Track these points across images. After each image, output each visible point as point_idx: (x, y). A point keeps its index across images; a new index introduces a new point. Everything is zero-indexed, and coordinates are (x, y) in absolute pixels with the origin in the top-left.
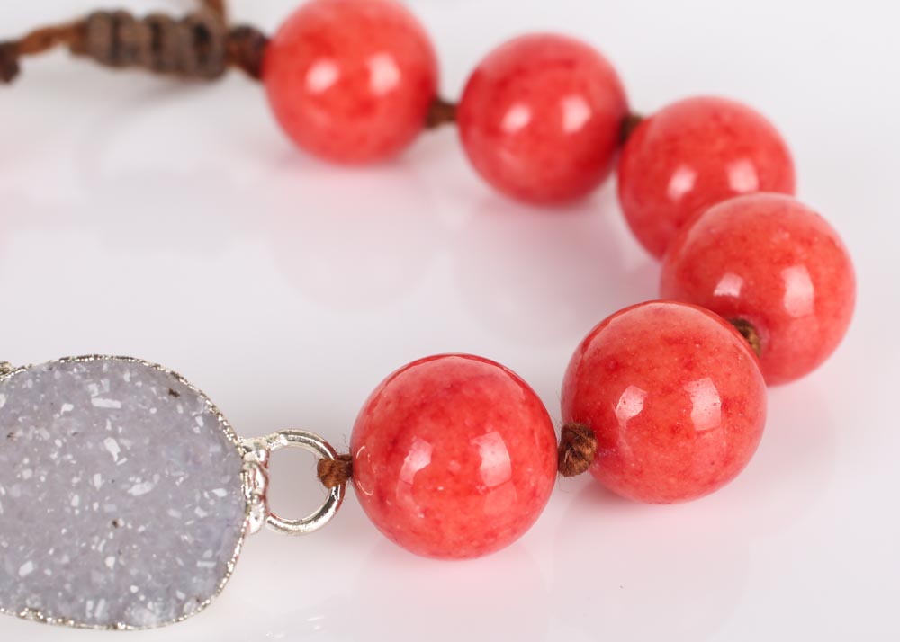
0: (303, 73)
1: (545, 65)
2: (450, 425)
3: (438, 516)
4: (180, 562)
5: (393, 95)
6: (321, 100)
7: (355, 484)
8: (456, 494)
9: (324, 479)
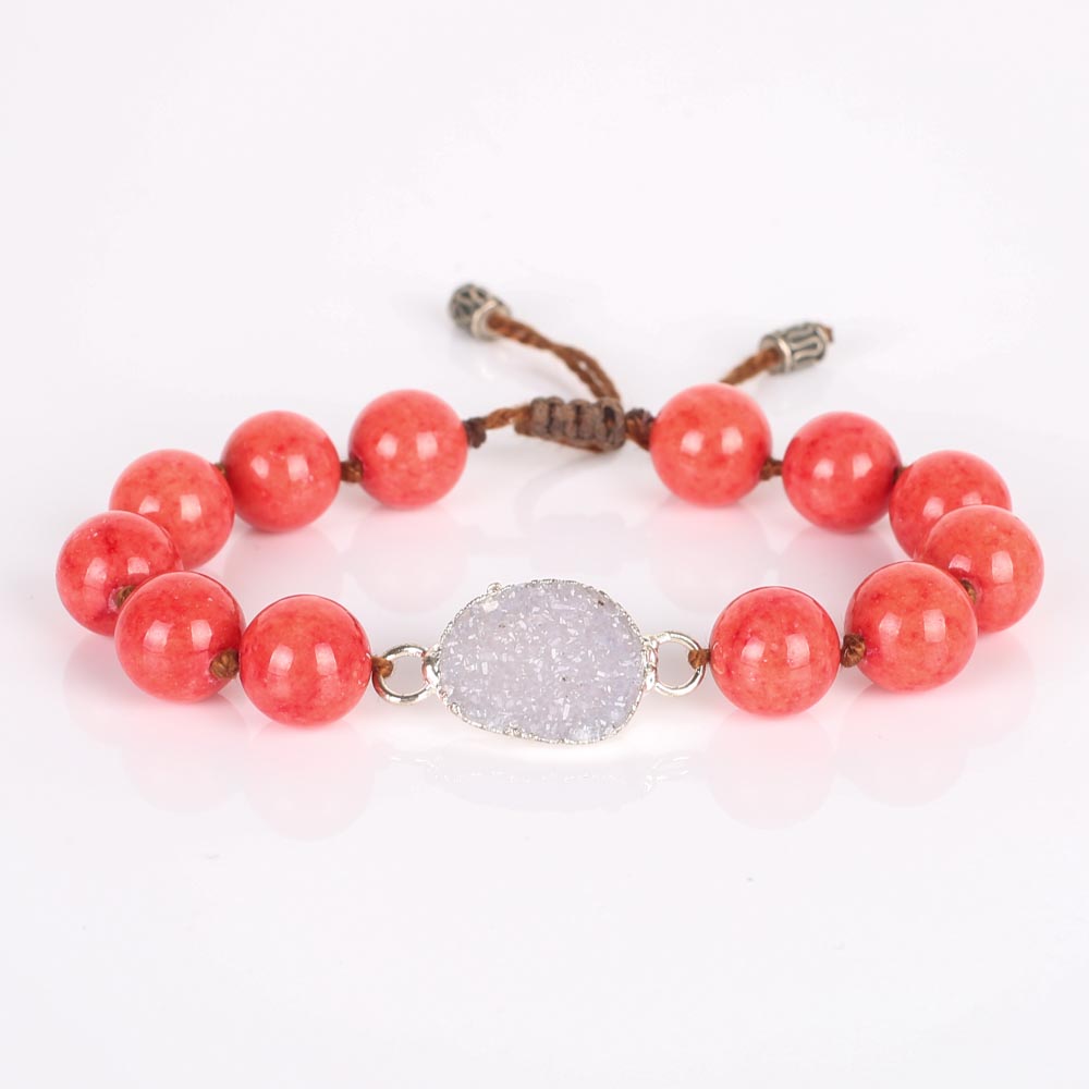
0: (679, 437)
1: (842, 430)
3: (764, 679)
4: (604, 703)
5: (738, 453)
7: (712, 667)
8: (776, 665)
9: (692, 663)
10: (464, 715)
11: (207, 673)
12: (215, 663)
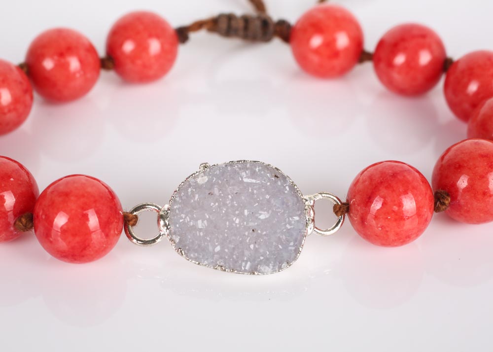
0: (308, 40)
1: (413, 37)
2: (393, 191)
3: (387, 229)
4: (280, 247)
5: (346, 49)
6: (317, 51)
7: (350, 217)
8: (396, 220)
9: (336, 213)
10: (187, 256)
11: (12, 229)
12: (17, 222)
